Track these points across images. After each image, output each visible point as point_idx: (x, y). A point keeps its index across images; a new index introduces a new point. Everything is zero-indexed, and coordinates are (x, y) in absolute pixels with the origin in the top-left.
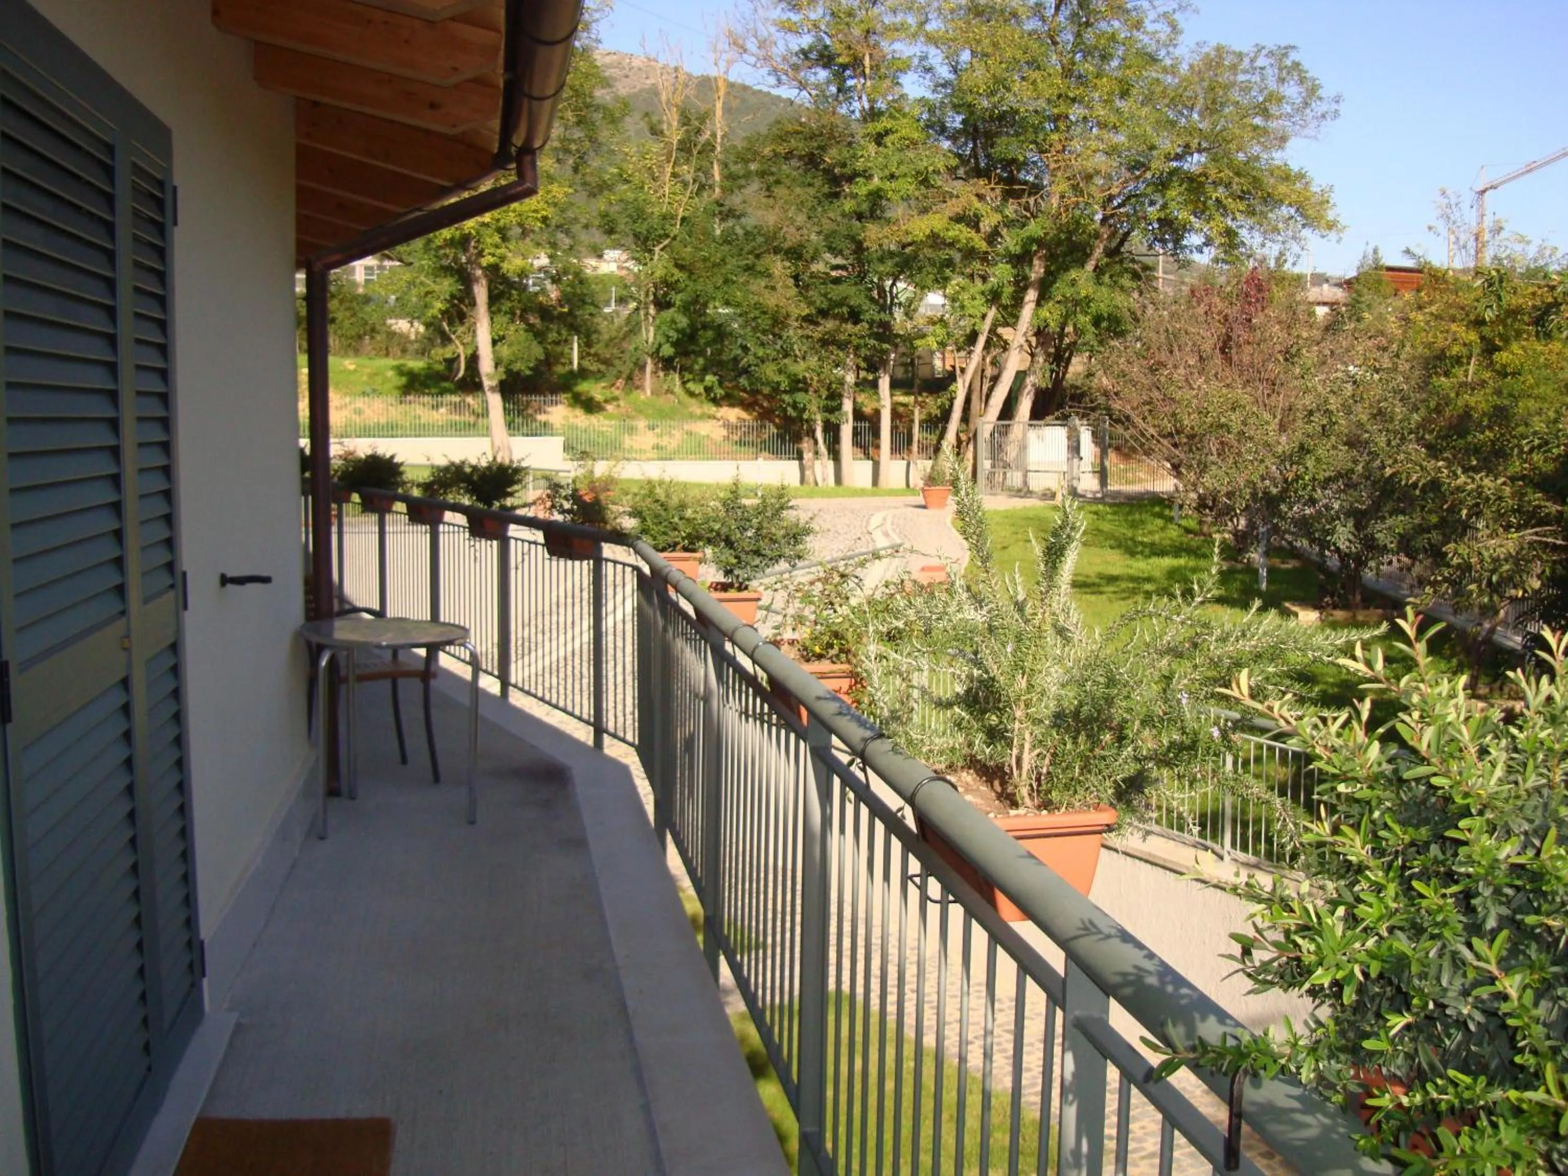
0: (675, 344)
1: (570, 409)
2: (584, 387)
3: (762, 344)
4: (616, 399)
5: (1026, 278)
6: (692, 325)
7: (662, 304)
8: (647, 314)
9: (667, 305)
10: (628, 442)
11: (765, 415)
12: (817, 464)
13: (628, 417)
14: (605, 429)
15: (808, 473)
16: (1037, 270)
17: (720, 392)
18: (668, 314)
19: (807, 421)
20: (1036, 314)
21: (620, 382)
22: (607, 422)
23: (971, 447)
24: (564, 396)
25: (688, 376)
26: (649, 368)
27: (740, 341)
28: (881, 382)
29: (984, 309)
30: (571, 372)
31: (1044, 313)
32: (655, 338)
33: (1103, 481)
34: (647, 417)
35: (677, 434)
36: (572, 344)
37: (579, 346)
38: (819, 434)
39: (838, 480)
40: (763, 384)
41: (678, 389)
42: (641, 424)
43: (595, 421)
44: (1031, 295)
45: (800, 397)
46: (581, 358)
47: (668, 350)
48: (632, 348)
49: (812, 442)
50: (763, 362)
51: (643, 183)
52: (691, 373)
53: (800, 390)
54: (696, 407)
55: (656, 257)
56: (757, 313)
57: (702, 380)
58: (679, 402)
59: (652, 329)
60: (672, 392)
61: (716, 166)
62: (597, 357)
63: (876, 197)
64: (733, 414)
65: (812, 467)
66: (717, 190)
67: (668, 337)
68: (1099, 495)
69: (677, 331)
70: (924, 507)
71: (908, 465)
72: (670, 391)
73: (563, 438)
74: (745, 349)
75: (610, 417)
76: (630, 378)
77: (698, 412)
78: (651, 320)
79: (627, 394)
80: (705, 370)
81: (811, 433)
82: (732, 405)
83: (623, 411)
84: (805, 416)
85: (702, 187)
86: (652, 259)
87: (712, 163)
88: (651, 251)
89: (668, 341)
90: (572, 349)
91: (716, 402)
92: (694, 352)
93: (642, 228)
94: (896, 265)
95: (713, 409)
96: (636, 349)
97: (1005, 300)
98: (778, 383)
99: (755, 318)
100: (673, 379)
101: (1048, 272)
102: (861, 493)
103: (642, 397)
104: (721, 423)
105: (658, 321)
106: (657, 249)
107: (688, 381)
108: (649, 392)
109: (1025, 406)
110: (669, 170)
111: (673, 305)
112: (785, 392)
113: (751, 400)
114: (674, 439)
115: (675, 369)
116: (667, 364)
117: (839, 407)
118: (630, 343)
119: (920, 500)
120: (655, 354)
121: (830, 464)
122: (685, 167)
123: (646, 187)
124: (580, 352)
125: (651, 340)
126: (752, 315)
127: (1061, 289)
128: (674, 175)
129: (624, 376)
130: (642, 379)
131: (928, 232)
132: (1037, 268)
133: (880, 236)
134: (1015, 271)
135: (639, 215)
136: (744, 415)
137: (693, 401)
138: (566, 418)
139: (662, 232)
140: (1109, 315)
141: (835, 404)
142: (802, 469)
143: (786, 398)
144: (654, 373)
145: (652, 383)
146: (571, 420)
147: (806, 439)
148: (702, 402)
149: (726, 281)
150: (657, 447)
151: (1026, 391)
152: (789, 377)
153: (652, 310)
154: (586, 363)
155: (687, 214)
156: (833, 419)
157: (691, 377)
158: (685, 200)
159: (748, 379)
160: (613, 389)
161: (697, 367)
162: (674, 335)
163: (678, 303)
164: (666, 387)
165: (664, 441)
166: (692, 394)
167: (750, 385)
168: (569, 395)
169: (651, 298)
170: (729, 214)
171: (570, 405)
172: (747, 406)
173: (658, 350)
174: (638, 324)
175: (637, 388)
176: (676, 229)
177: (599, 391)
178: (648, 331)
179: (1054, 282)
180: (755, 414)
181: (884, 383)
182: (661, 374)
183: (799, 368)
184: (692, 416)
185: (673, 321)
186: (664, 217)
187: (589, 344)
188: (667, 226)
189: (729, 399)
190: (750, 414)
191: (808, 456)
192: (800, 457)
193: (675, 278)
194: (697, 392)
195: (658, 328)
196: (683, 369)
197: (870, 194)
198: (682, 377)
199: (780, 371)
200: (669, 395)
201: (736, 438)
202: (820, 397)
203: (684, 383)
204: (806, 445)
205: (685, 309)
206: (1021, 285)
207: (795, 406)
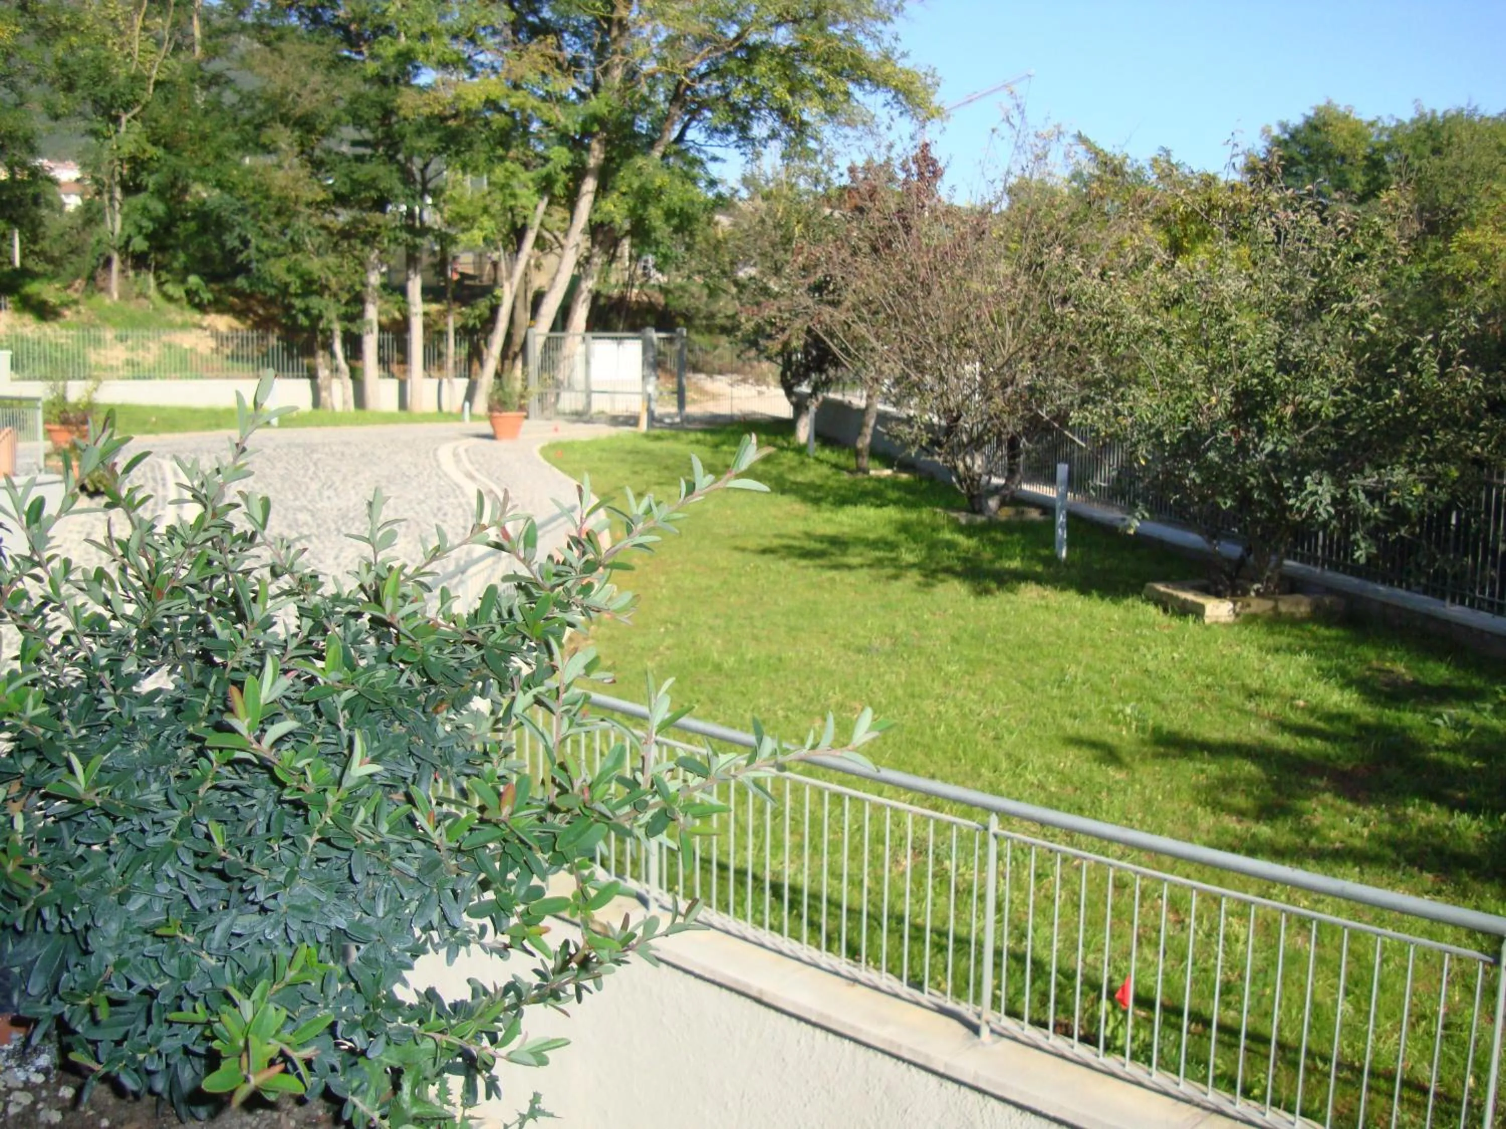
0: (148, 237)
1: (16, 315)
2: (33, 288)
3: (266, 235)
4: (76, 302)
5: (584, 163)
6: (170, 212)
7: (131, 188)
8: (112, 199)
9: (138, 189)
10: (93, 356)
11: (263, 324)
12: (336, 384)
13: (93, 326)
14: (63, 341)
15: (324, 394)
16: (595, 157)
17: (207, 296)
18: (141, 199)
19: (323, 331)
20: (595, 209)
21: (79, 283)
22: (64, 332)
23: (519, 364)
24: (8, 299)
25: (164, 276)
26: (116, 266)
27: (237, 230)
28: (410, 285)
29: (535, 199)
30: (15, 270)
31: (607, 205)
32: (122, 228)
33: (681, 403)
34: (115, 326)
35: (154, 347)
36: (12, 239)
37: (21, 241)
38: (338, 347)
39: (360, 400)
40: (267, 285)
41: (153, 292)
42: (109, 335)
43: (50, 331)
44: (590, 185)
45: (314, 302)
46: (24, 257)
47: (139, 244)
48: (93, 240)
49: (328, 356)
50: (267, 257)
51: (105, 37)
52: (168, 272)
53: (315, 293)
54: (177, 314)
55: (123, 129)
56: (257, 197)
57: (183, 281)
58: (155, 309)
59: (118, 218)
60: (146, 297)
61: (196, 22)
62: (44, 256)
63: (406, 58)
64: (223, 322)
65: (329, 388)
66: (198, 49)
67: (140, 228)
68: (678, 420)
69: (152, 219)
70: (492, 437)
71: (440, 384)
72: (142, 295)
73: (10, 353)
74: (245, 242)
75: (67, 326)
76: (92, 278)
77: (179, 319)
78: (117, 205)
79: (89, 298)
80: (187, 270)
81: (327, 346)
82: (220, 312)
83: (85, 319)
84: (321, 325)
85: (178, 48)
86: (117, 132)
87: (191, 18)
88: (116, 120)
89: (140, 232)
90: (12, 246)
91: (201, 308)
92: (171, 247)
93: (104, 92)
94: (440, 140)
95: (197, 317)
96: (99, 242)
97: (559, 189)
98: (287, 285)
99: (255, 205)
100: (146, 281)
101: (608, 160)
102: (387, 419)
103: (108, 301)
104: (208, 333)
105: (126, 209)
106: (124, 120)
107: (166, 281)
108: (116, 296)
109: (580, 314)
110: (138, 22)
111: (146, 188)
112: (297, 295)
113: (244, 306)
114: (151, 354)
115: (148, 267)
116: (139, 261)
117: (361, 315)
118: (91, 235)
119: (486, 427)
120: (124, 248)
121: (350, 383)
122: (159, 20)
123: (109, 42)
124: (22, 250)
125: (118, 230)
126: (252, 200)
127: (626, 179)
128: (144, 29)
129: (85, 274)
130: (108, 279)
131: (483, 98)
132: (596, 153)
133: (420, 103)
134: (571, 156)
135: (102, 76)
136: (236, 323)
137: (172, 307)
138: (11, 327)
139: (130, 97)
140: (681, 209)
141: (354, 310)
142: (316, 391)
143: (298, 303)
144: (122, 272)
145: (120, 284)
146: (19, 330)
147: (321, 353)
148: (182, 308)
149: (219, 156)
150: (130, 363)
151: (582, 298)
152: (301, 277)
153: (118, 193)
154: (31, 263)
155: (162, 77)
156: (354, 329)
157: (169, 277)
158: (159, 60)
159: (247, 278)
160: (69, 291)
161: (176, 265)
162: (148, 225)
163: (151, 187)
164: (136, 289)
165: (139, 355)
166: (170, 299)
167: (251, 285)
168: (16, 298)
169: (118, 178)
170: (215, 81)
171: (17, 310)
172: (240, 314)
173: (127, 243)
174: (101, 211)
175: (102, 290)
176: (149, 94)
177: (52, 293)
178: (113, 220)
179: (618, 169)
180: (250, 322)
181: (415, 287)
182: (131, 273)
183: (314, 265)
184: (171, 326)
185: (145, 209)
186: (133, 78)
187: (34, 240)
188: (137, 91)
189: (218, 306)
190: (244, 323)
191: (323, 373)
192: (312, 375)
193: (148, 155)
194: (176, 296)
195: (126, 217)
196: (159, 267)
197: (400, 54)
198: (157, 277)
199: (289, 270)
200: (142, 301)
201: (228, 351)
202: (339, 301)
203: (160, 284)
204: (321, 359)
205: (160, 193)
206: (578, 173)
207: (306, 312)
